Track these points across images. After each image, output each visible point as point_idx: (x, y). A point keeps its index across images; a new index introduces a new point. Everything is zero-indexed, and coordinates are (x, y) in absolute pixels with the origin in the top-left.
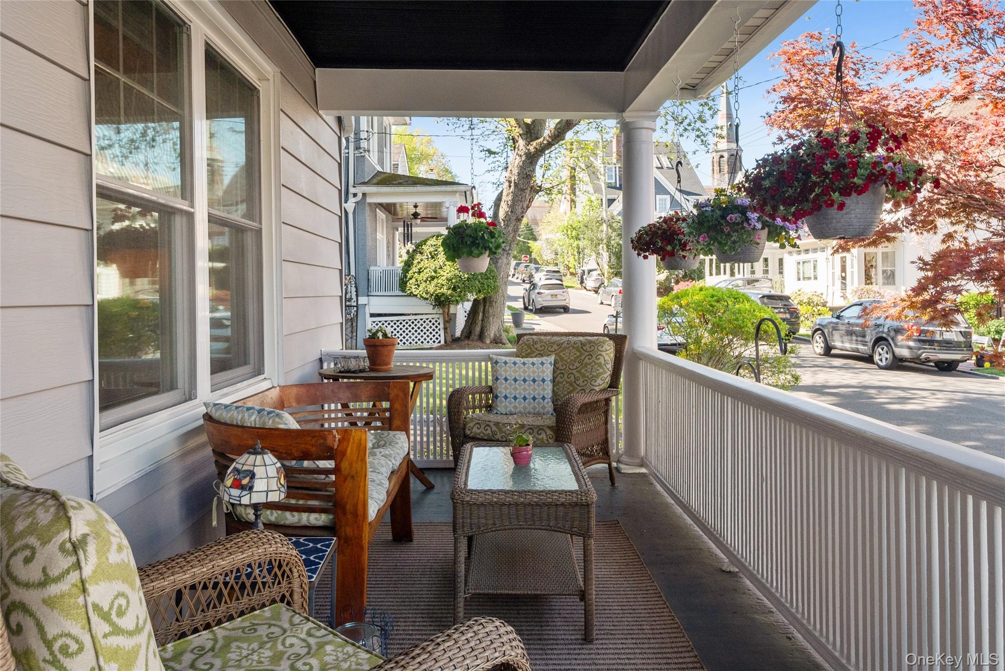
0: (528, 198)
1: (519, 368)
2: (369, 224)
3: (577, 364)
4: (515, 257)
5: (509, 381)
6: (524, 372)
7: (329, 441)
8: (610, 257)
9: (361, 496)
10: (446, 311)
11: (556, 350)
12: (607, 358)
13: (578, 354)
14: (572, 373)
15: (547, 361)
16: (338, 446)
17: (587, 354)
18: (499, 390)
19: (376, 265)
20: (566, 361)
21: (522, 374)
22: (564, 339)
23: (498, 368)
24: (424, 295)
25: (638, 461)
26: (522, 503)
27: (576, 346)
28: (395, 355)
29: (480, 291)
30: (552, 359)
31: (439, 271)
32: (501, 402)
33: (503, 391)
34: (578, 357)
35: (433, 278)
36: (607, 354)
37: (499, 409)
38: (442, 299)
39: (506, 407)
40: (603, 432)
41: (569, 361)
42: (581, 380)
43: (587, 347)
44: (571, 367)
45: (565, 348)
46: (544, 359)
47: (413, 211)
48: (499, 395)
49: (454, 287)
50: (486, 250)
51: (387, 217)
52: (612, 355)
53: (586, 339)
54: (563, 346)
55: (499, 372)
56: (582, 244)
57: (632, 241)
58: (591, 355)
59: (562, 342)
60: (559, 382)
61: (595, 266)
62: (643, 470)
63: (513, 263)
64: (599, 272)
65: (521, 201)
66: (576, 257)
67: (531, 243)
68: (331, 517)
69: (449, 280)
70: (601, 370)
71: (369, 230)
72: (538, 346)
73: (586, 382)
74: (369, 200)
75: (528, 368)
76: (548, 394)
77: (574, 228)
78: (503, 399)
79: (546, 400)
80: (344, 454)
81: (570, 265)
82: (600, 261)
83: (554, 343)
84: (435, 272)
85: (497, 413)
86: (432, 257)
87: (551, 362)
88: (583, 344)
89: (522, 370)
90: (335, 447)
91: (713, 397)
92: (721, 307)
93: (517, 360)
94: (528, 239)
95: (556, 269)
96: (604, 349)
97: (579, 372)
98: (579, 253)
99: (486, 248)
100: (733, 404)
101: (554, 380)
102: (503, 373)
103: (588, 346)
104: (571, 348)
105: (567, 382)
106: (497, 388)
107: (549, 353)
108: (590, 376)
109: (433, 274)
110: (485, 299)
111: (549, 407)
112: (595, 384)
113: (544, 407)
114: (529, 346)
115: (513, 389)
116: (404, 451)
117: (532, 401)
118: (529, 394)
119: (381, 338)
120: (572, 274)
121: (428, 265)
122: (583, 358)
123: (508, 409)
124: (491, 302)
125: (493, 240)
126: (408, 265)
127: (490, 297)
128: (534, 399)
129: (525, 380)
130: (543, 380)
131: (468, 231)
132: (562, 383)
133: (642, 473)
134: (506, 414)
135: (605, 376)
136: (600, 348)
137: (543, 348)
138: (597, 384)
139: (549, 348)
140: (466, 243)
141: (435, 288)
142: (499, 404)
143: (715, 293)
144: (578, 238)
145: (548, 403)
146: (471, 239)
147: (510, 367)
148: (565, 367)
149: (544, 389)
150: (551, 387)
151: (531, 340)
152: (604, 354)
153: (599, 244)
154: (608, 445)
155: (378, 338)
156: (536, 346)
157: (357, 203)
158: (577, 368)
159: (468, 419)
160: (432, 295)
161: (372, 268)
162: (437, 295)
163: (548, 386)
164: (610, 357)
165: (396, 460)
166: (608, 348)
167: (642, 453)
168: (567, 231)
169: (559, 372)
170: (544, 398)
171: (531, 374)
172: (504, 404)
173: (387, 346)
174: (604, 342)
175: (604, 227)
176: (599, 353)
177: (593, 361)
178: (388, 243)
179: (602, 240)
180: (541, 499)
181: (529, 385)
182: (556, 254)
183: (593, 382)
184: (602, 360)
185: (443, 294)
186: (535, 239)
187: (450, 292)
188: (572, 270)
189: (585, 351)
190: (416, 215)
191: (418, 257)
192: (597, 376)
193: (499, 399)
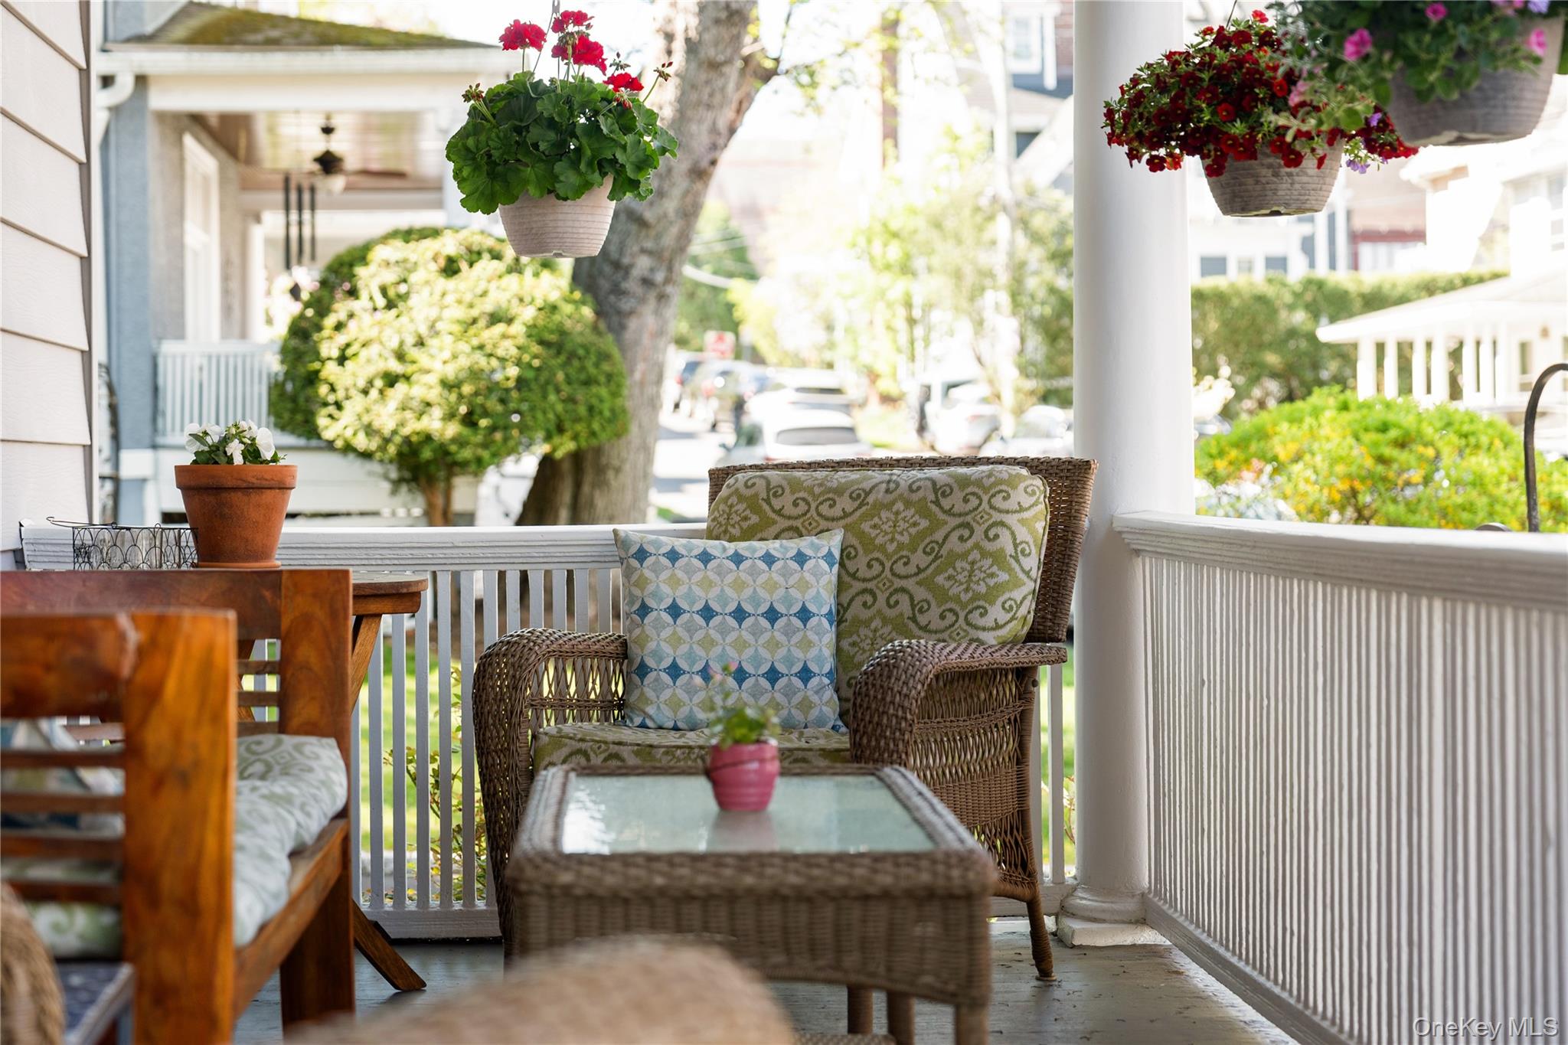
0: (734, 96)
1: (720, 572)
2: (156, 187)
3: (919, 559)
4: (681, 342)
5: (684, 617)
6: (739, 585)
7: (105, 652)
8: (1023, 340)
9: (211, 841)
10: (440, 501)
11: (846, 515)
12: (1022, 534)
13: (924, 523)
14: (903, 590)
15: (817, 549)
16: (136, 668)
17: (958, 521)
18: (652, 645)
19: (181, 335)
20: (882, 548)
21: (729, 592)
22: (877, 476)
23: (647, 573)
24: (361, 442)
25: (1130, 905)
26: (750, 891)
27: (915, 497)
28: (282, 540)
29: (560, 429)
30: (833, 541)
31: (413, 353)
32: (659, 687)
33: (667, 649)
34: (921, 535)
35: (391, 380)
36: (1022, 521)
37: (651, 710)
38: (427, 454)
39: (675, 704)
40: (1009, 788)
41: (891, 548)
42: (935, 610)
43: (955, 501)
44: (900, 568)
45: (880, 506)
46: (805, 544)
47: (319, 145)
48: (650, 662)
49: (470, 414)
50: (603, 174)
51: (222, 170)
52: (1041, 526)
53: (950, 475)
54: (871, 499)
55: (651, 588)
56: (922, 289)
57: (1110, 114)
58: (966, 525)
59: (867, 485)
60: (858, 623)
61: (969, 370)
62: (1148, 937)
63: (676, 360)
64: (984, 390)
65: (709, 107)
66: (903, 339)
67: (738, 290)
68: (107, 918)
69: (448, 385)
70: (1003, 577)
71: (157, 211)
72: (785, 502)
73: (951, 618)
74: (160, 100)
75: (754, 572)
76: (819, 659)
77: (895, 235)
78: (665, 678)
79: (814, 682)
80: (153, 694)
81: (880, 367)
82: (984, 347)
83: (839, 491)
84: (400, 356)
85: (643, 726)
86: (390, 305)
87: (830, 554)
88: (940, 491)
89: (730, 578)
90: (126, 670)
91: (1384, 614)
92: (1413, 461)
93: (713, 546)
94: (730, 275)
95: (827, 380)
96: (1011, 504)
97: (928, 584)
98: (912, 322)
99: (604, 165)
100: (1450, 620)
101: (839, 616)
102: (665, 589)
103: (958, 495)
104: (900, 506)
105: (885, 621)
106: (642, 641)
107: (824, 524)
108: (965, 597)
109: (395, 367)
110: (577, 457)
111: (825, 703)
112: (981, 622)
113: (806, 705)
114: (753, 504)
115: (700, 643)
116: (334, 796)
117: (765, 683)
118: (757, 660)
119: (238, 460)
120: (887, 399)
121: (373, 333)
122: (939, 536)
123: (684, 712)
124: (601, 470)
125: (629, 139)
126: (302, 333)
127: (598, 451)
128: (773, 675)
129: (740, 615)
130: (804, 615)
131: (543, 107)
132: (867, 623)
133: (1144, 946)
134: (676, 728)
135: (1018, 594)
136: (998, 501)
137: (803, 507)
138: (987, 621)
139: (824, 509)
140: (536, 146)
141: (399, 416)
142: (649, 693)
143: (1391, 417)
144: (906, 269)
145: (819, 691)
146: (552, 135)
147: (689, 571)
148: (877, 567)
149: (806, 644)
150: (830, 637)
151: (763, 482)
152: (1011, 520)
153: (983, 289)
154: (1027, 836)
155: (230, 459)
156: (777, 503)
157: (115, 110)
158: (920, 571)
159: (545, 739)
160: (387, 441)
161: (169, 348)
162: (407, 440)
163: (820, 633)
164: (1032, 531)
165: (308, 815)
166: (1027, 501)
167: (1144, 877)
168: (869, 241)
169: (858, 586)
170: (805, 674)
171: (762, 593)
172: (667, 694)
173: (261, 488)
174: (1012, 481)
175: (1002, 227)
176: (997, 517)
177: (977, 546)
178: (226, 263)
179: (990, 274)
180: (811, 879)
181: (756, 632)
182: (830, 328)
183: (975, 617)
184: (1005, 542)
185: (428, 438)
186: (752, 276)
187: (452, 429)
188: (885, 385)
189: (949, 512)
190: (328, 163)
191: (341, 308)
192: (991, 596)
193: (652, 676)
